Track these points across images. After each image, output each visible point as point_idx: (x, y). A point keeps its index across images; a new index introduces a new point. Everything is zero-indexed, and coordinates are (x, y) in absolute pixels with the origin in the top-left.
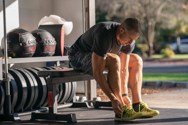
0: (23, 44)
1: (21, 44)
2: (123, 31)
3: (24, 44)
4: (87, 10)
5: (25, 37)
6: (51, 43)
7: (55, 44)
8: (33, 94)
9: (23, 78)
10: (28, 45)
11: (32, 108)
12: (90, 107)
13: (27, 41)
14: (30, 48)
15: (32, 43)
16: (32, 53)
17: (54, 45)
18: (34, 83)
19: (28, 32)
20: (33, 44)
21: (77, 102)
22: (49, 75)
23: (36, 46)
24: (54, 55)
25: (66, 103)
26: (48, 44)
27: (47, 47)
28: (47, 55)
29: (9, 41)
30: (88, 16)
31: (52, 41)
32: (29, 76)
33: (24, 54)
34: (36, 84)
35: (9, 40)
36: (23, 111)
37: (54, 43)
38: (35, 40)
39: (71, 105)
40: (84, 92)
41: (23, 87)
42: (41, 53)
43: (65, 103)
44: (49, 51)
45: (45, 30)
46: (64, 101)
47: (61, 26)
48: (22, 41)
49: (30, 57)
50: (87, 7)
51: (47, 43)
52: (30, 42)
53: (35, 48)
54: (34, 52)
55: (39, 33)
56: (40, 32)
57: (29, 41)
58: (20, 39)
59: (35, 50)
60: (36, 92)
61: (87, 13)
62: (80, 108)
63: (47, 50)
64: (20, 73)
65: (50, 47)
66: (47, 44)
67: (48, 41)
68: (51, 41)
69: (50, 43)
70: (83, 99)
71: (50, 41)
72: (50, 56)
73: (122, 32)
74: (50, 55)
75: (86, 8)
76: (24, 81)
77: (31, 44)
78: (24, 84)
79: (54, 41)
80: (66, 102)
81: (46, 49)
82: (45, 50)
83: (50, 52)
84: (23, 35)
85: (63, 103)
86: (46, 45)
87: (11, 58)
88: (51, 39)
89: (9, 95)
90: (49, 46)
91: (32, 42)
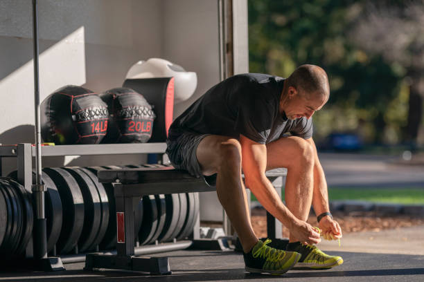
0: (77, 117)
1: (73, 117)
2: (296, 92)
3: (80, 117)
4: (229, 48)
5: (83, 103)
6: (142, 115)
7: (152, 117)
8: (97, 219)
9: (77, 185)
10: (89, 118)
11: (98, 247)
12: (228, 250)
13: (87, 111)
14: (93, 125)
15: (97, 115)
16: (97, 135)
17: (148, 121)
18: (100, 196)
19: (92, 92)
20: (100, 116)
21: (204, 239)
22: (117, 178)
23: (108, 120)
24: (150, 141)
25: (177, 241)
26: (135, 117)
27: (133, 124)
28: (133, 140)
29: (52, 111)
30: (231, 60)
31: (145, 112)
32: (92, 183)
33: (80, 136)
34: (105, 199)
35: (51, 109)
36: (77, 252)
37: (148, 116)
38: (104, 108)
39: (188, 244)
40: (220, 219)
41: (75, 203)
42: (121, 135)
43: (175, 240)
44: (138, 132)
45: (130, 90)
46: (171, 235)
47: (166, 81)
48: (76, 111)
49: (95, 144)
50: (230, 40)
51: (132, 114)
52: (93, 113)
53: (106, 125)
54: (102, 132)
55: (118, 94)
56: (120, 93)
57: (90, 111)
58: (73, 106)
59: (105, 130)
60: (104, 215)
61: (230, 54)
62: (204, 252)
63: (133, 130)
64: (70, 176)
65: (140, 123)
66: (133, 118)
67: (134, 112)
68: (142, 112)
69: (139, 114)
70: (216, 232)
71: (140, 112)
72: (140, 142)
73: (293, 95)
74: (139, 139)
75: (228, 45)
76: (78, 192)
77: (95, 117)
78: (78, 199)
79: (149, 112)
80: (177, 237)
81: (131, 128)
82: (129, 129)
83: (139, 135)
84: (80, 97)
85: (171, 241)
86: (131, 120)
87: (53, 144)
88: (142, 108)
89: (44, 217)
90: (138, 120)
91: (98, 113)
